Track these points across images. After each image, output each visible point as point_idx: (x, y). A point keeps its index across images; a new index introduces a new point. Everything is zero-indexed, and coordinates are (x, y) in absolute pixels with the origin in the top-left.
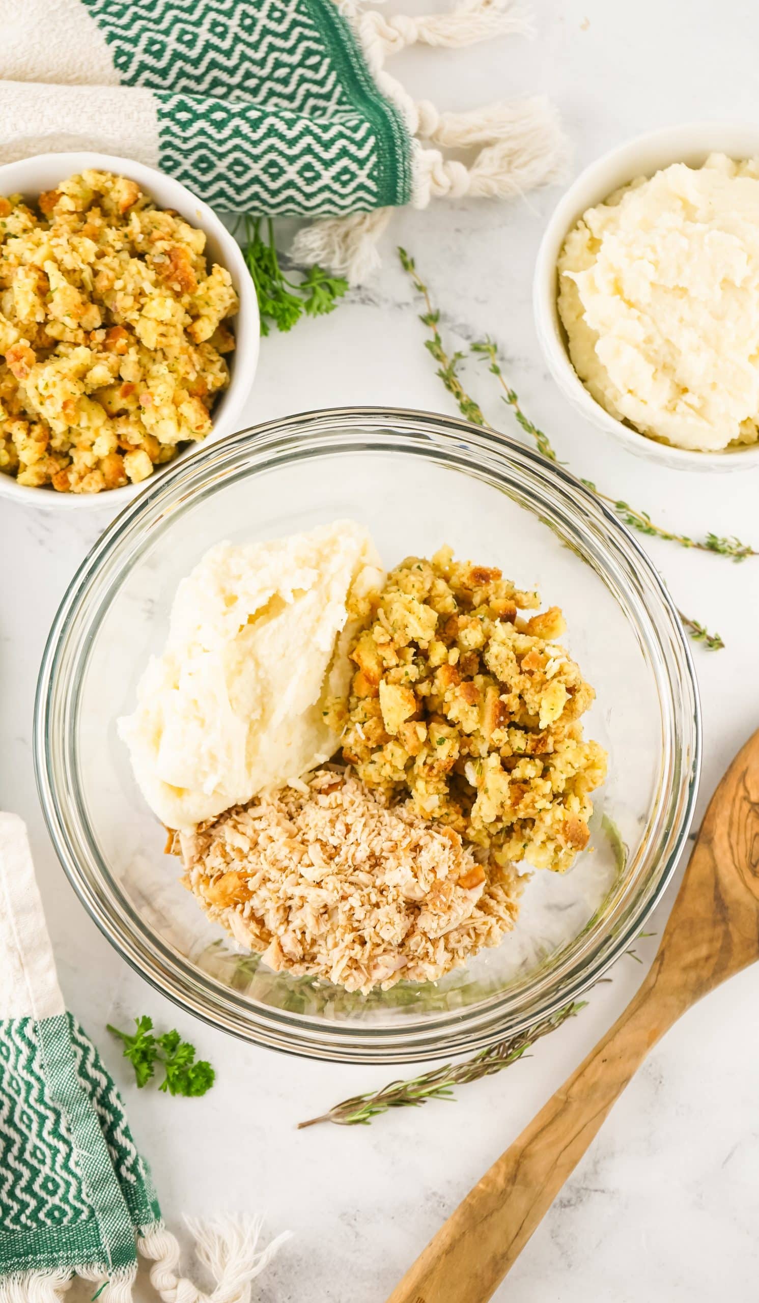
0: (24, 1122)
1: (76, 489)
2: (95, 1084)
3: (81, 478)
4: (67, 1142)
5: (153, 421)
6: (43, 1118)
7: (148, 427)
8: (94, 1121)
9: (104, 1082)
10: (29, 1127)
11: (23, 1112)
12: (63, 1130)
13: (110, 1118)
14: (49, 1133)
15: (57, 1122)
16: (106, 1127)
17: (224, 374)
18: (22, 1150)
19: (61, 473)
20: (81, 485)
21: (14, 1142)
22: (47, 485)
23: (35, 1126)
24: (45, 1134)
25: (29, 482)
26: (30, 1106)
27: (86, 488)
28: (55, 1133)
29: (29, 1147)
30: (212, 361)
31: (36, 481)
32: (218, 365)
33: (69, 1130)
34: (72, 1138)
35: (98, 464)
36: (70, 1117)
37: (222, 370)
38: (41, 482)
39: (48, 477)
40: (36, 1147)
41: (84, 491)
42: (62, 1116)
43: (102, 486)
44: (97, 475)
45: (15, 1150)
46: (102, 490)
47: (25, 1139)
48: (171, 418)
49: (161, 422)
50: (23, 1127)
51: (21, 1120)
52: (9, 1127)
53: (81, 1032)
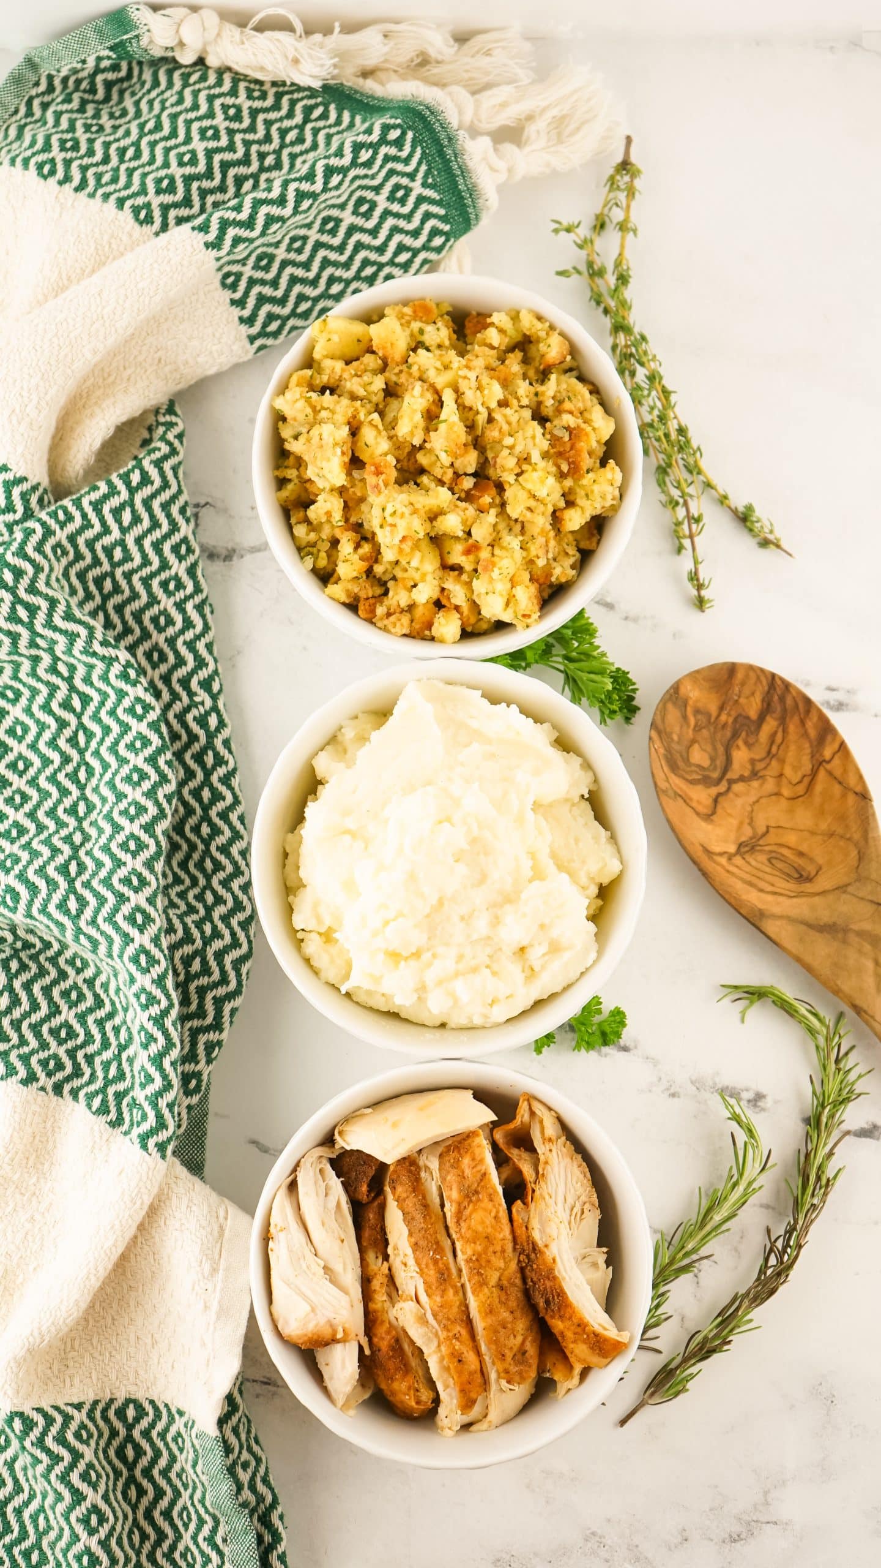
0: (182, 1519)
1: (379, 624)
2: (260, 1499)
3: (389, 615)
4: (220, 1553)
5: (483, 591)
6: (201, 1522)
7: (476, 593)
8: (251, 1538)
9: (269, 1499)
10: (186, 1526)
11: (185, 1508)
12: (219, 1540)
13: (268, 1538)
14: (205, 1539)
15: (214, 1530)
16: (262, 1548)
17: (574, 572)
18: (173, 1548)
19: (372, 601)
20: (386, 622)
21: (166, 1537)
22: (352, 607)
23: (192, 1526)
24: (200, 1539)
25: (337, 596)
26: (193, 1504)
27: (390, 627)
28: (210, 1540)
29: (181, 1547)
30: (567, 554)
31: (343, 598)
32: (572, 560)
33: (225, 1541)
34: (226, 1550)
35: (411, 607)
36: (228, 1528)
37: (573, 567)
38: (347, 601)
39: (357, 599)
40: (187, 1549)
41: (385, 629)
42: (221, 1525)
43: (406, 631)
44: (405, 619)
45: (165, 1546)
46: (405, 635)
47: (179, 1537)
48: (501, 595)
49: (490, 594)
50: (180, 1524)
51: (180, 1515)
52: (165, 1520)
53: (257, 1442)
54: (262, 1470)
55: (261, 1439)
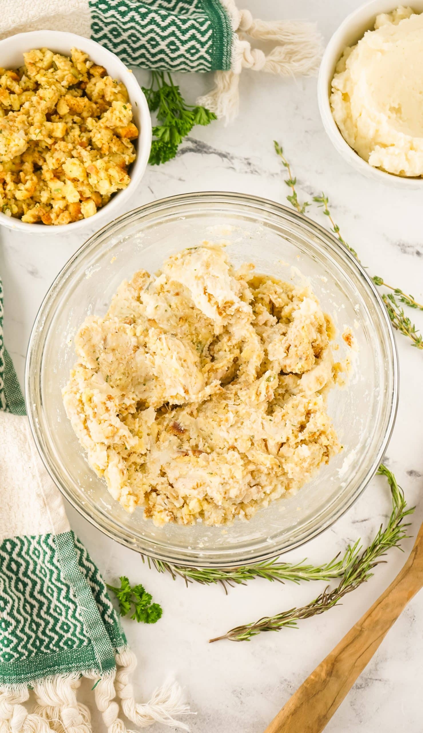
0: (49, 592)
1: (56, 223)
2: (88, 569)
3: (58, 216)
4: (74, 603)
5: (96, 182)
6: (60, 590)
7: (93, 186)
8: (89, 590)
9: (93, 569)
10: (52, 595)
11: (49, 587)
12: (71, 596)
13: (97, 588)
14: (64, 598)
15: (68, 592)
16: (95, 593)
17: (135, 155)
18: (49, 608)
19: (47, 214)
20: (58, 220)
21: (44, 603)
22: (39, 222)
23: (55, 594)
24: (61, 599)
25: (28, 221)
26: (52, 583)
27: (61, 222)
28: (67, 598)
29: (52, 606)
30: (127, 147)
31: (32, 220)
32: (131, 150)
33: (75, 596)
34: (76, 600)
35: (67, 207)
36: (75, 589)
37: (133, 153)
38: (35, 221)
39: (39, 217)
40: (56, 606)
41: (59, 224)
42: (71, 588)
43: (69, 220)
44: (66, 213)
45: (45, 608)
46: (70, 222)
47: (50, 602)
48: (106, 179)
49: (101, 182)
50: (49, 595)
51: (48, 591)
52: (41, 595)
53: (79, 541)
54: (85, 555)
55: (81, 540)
